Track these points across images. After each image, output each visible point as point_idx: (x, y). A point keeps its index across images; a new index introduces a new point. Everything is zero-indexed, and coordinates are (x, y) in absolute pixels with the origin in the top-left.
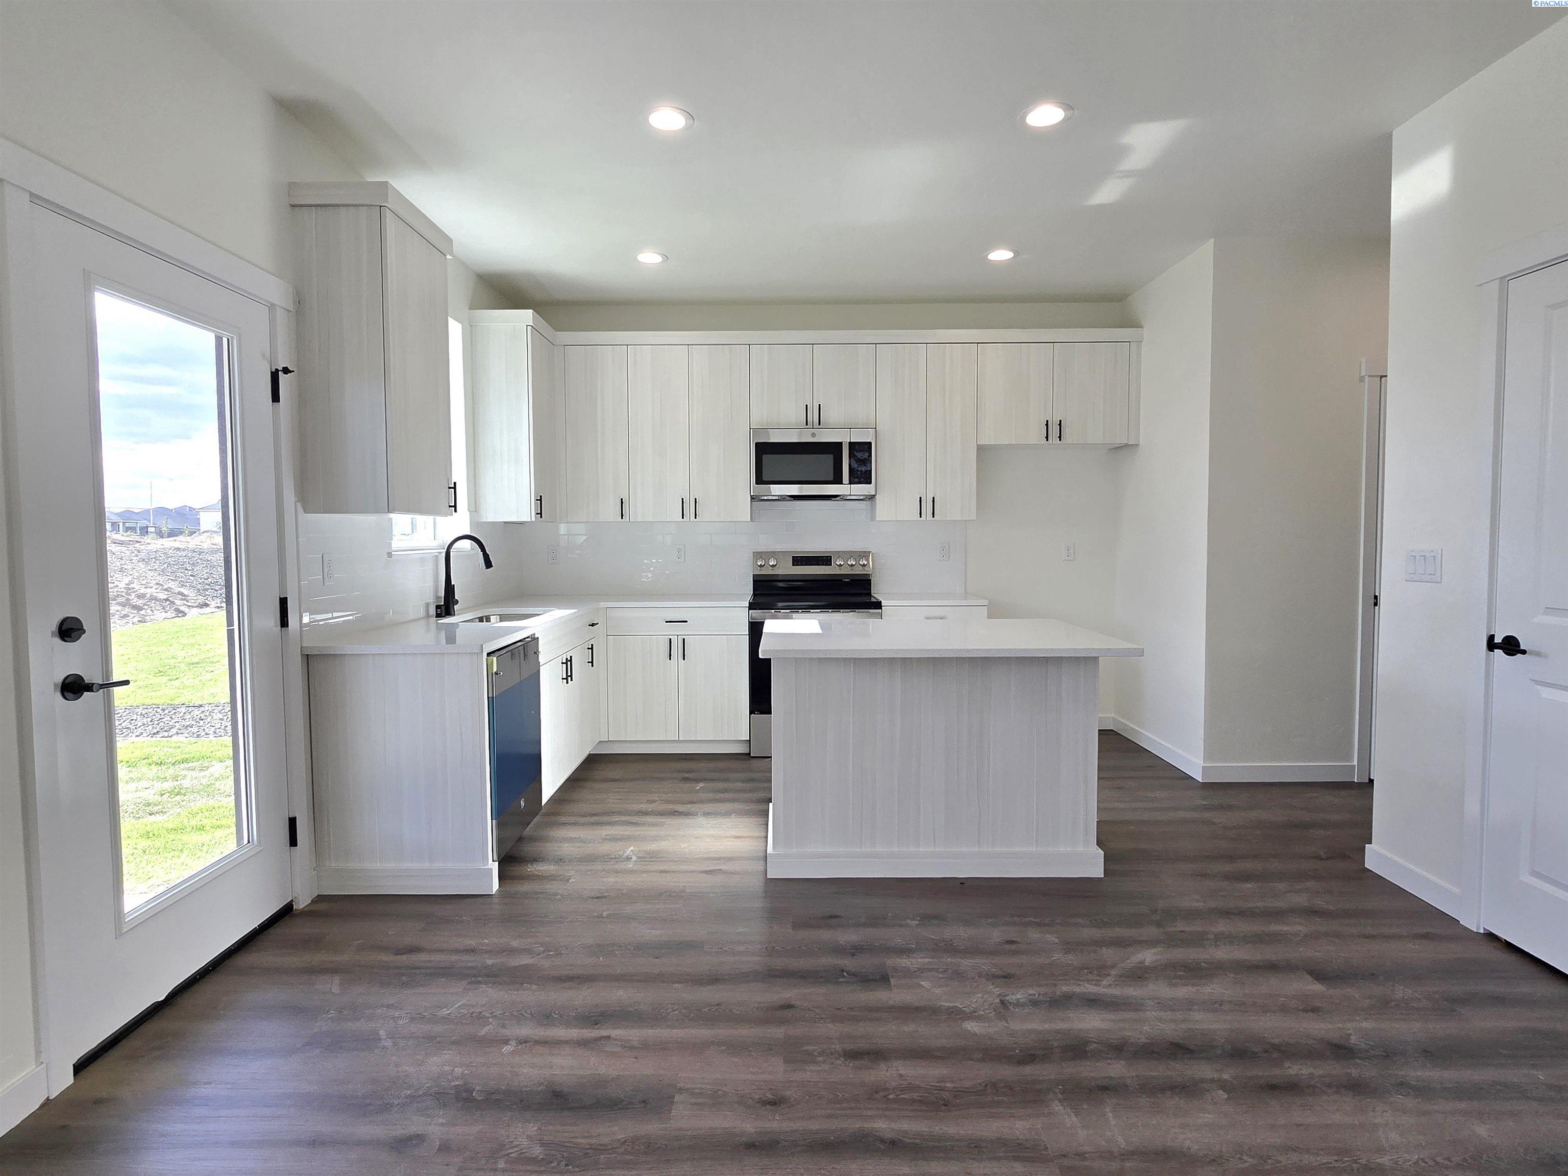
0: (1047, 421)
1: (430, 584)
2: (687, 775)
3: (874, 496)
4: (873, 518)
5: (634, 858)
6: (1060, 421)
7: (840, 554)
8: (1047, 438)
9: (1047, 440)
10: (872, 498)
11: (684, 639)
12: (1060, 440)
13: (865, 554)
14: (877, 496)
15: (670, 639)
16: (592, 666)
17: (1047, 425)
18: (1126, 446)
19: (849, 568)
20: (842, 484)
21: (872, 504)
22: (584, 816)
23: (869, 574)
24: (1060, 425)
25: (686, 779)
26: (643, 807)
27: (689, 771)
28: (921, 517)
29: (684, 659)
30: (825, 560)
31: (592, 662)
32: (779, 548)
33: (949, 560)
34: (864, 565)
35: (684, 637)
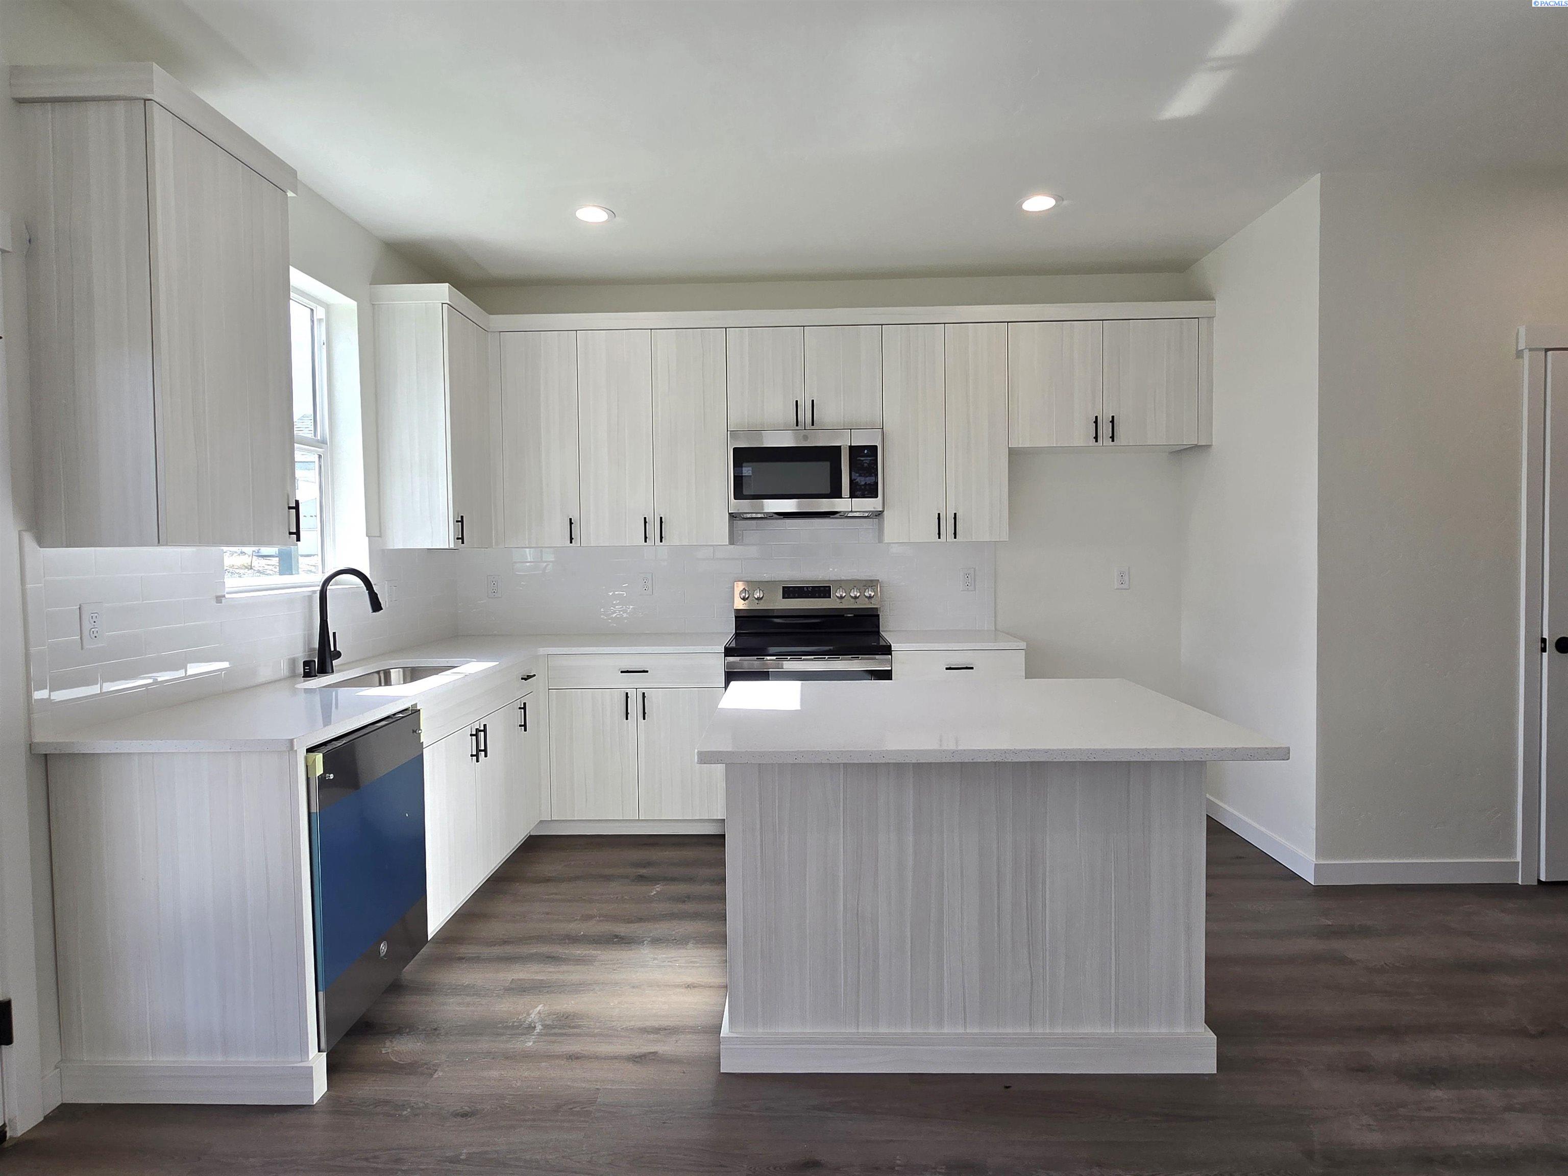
0: (1096, 417)
1: (298, 633)
2: (643, 871)
3: (882, 512)
4: (880, 538)
5: (539, 1028)
6: (1113, 417)
7: (840, 583)
8: (1096, 438)
9: (1097, 441)
10: (879, 514)
11: (644, 694)
12: (1113, 441)
13: (872, 584)
14: (885, 512)
15: (627, 694)
16: (525, 730)
17: (1096, 422)
18: (1196, 447)
19: (852, 600)
20: (841, 498)
21: (879, 523)
22: (492, 944)
23: (877, 608)
24: (1112, 422)
25: (641, 878)
26: (576, 927)
27: (648, 864)
28: (939, 538)
29: (644, 719)
30: (823, 591)
31: (525, 726)
32: (766, 577)
33: (975, 590)
34: (870, 597)
35: (644, 690)
